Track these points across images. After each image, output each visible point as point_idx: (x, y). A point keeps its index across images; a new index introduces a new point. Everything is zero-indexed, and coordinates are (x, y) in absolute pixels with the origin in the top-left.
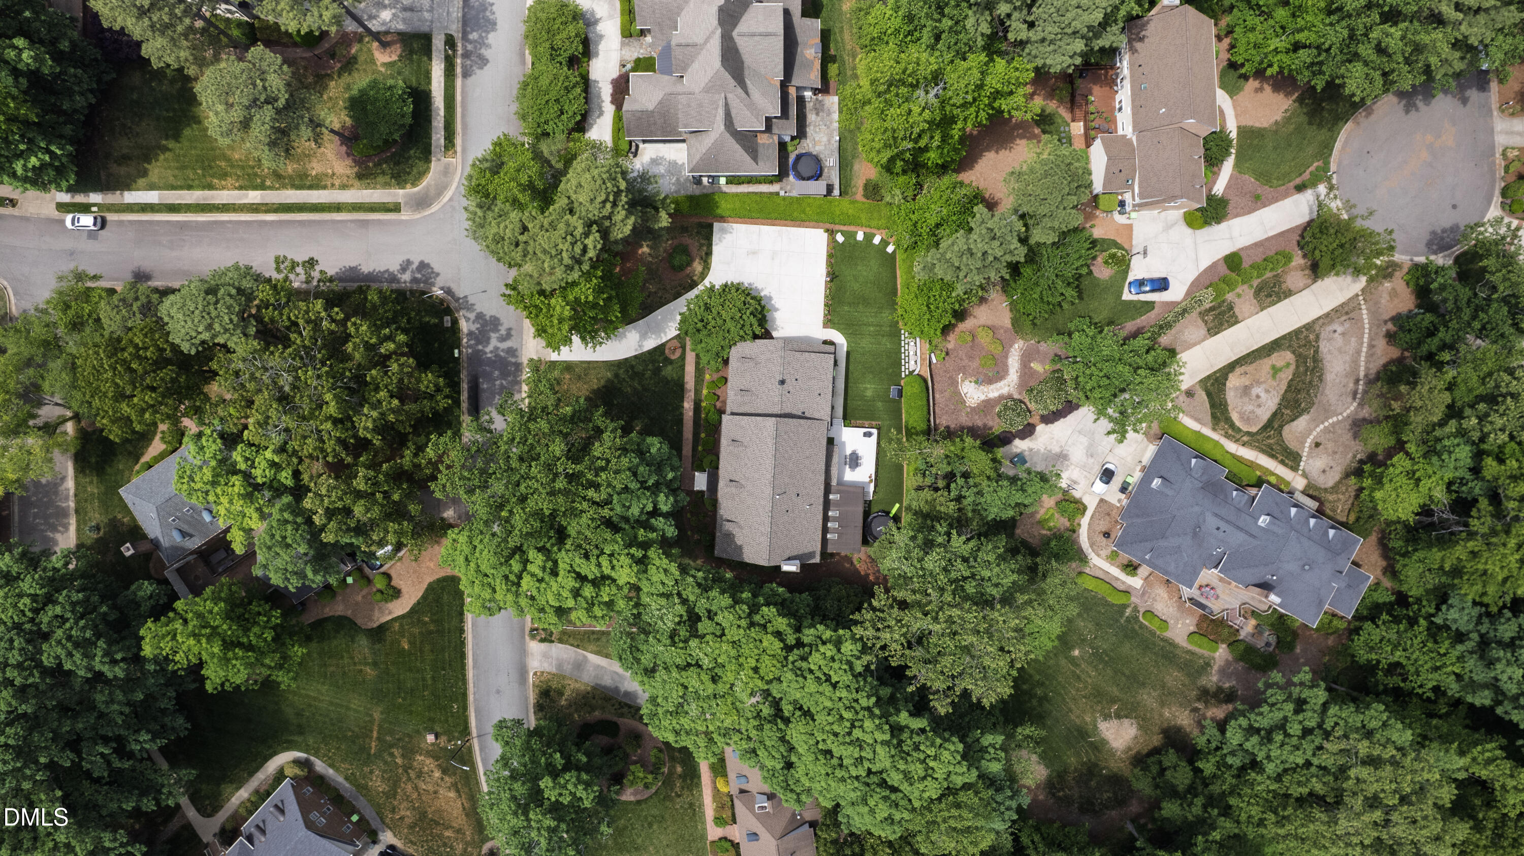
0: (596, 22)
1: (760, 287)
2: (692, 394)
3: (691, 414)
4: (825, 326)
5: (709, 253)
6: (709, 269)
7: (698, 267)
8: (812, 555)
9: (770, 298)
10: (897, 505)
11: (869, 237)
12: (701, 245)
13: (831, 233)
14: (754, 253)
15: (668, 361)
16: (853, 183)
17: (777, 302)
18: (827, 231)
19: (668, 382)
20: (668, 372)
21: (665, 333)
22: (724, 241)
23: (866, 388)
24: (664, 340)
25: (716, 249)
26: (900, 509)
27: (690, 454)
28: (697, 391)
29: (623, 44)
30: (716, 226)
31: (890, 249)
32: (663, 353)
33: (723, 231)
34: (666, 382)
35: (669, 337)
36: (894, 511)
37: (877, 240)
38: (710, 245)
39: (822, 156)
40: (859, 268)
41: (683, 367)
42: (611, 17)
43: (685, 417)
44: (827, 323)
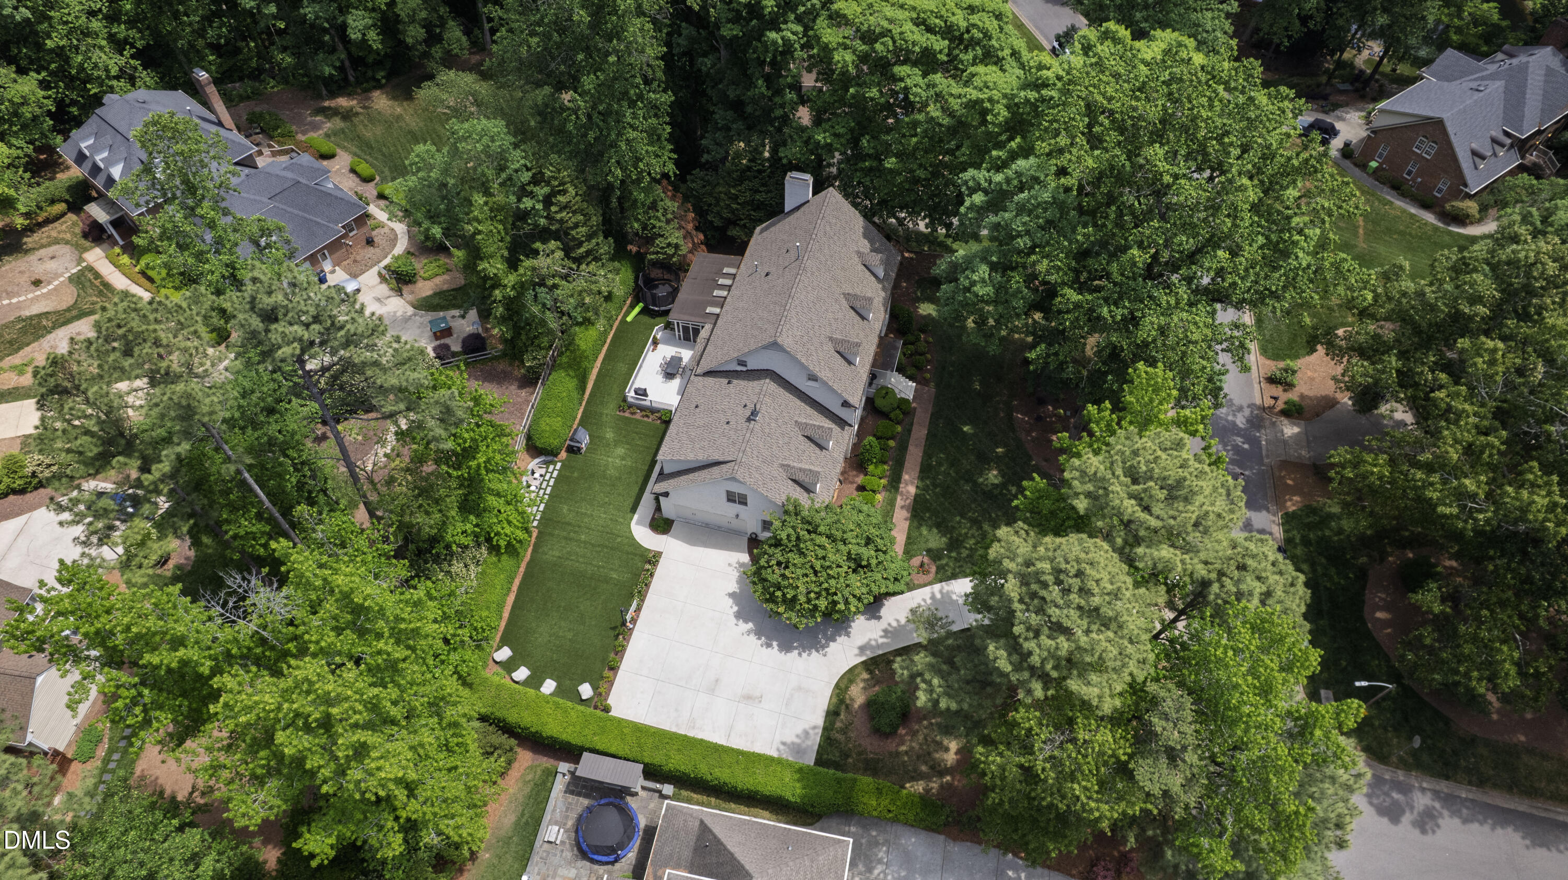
1: (753, 638)
2: (899, 502)
3: (906, 477)
4: (658, 555)
5: (832, 714)
6: (837, 686)
7: (858, 695)
9: (738, 616)
10: (629, 319)
11: (534, 682)
12: (844, 731)
13: (600, 704)
14: (748, 698)
15: (934, 555)
16: (527, 790)
17: (729, 608)
18: (607, 710)
19: (938, 526)
20: (936, 540)
21: (933, 597)
22: (799, 730)
23: (623, 459)
24: (937, 587)
25: (817, 719)
26: (627, 313)
27: (915, 428)
28: (892, 503)
30: (810, 760)
31: (504, 654)
32: (940, 569)
33: (796, 749)
34: (942, 526)
35: (927, 590)
36: (637, 309)
37: (522, 673)
38: (828, 728)
39: (568, 854)
40: (570, 635)
41: (910, 541)
43: (916, 473)
44: (653, 559)
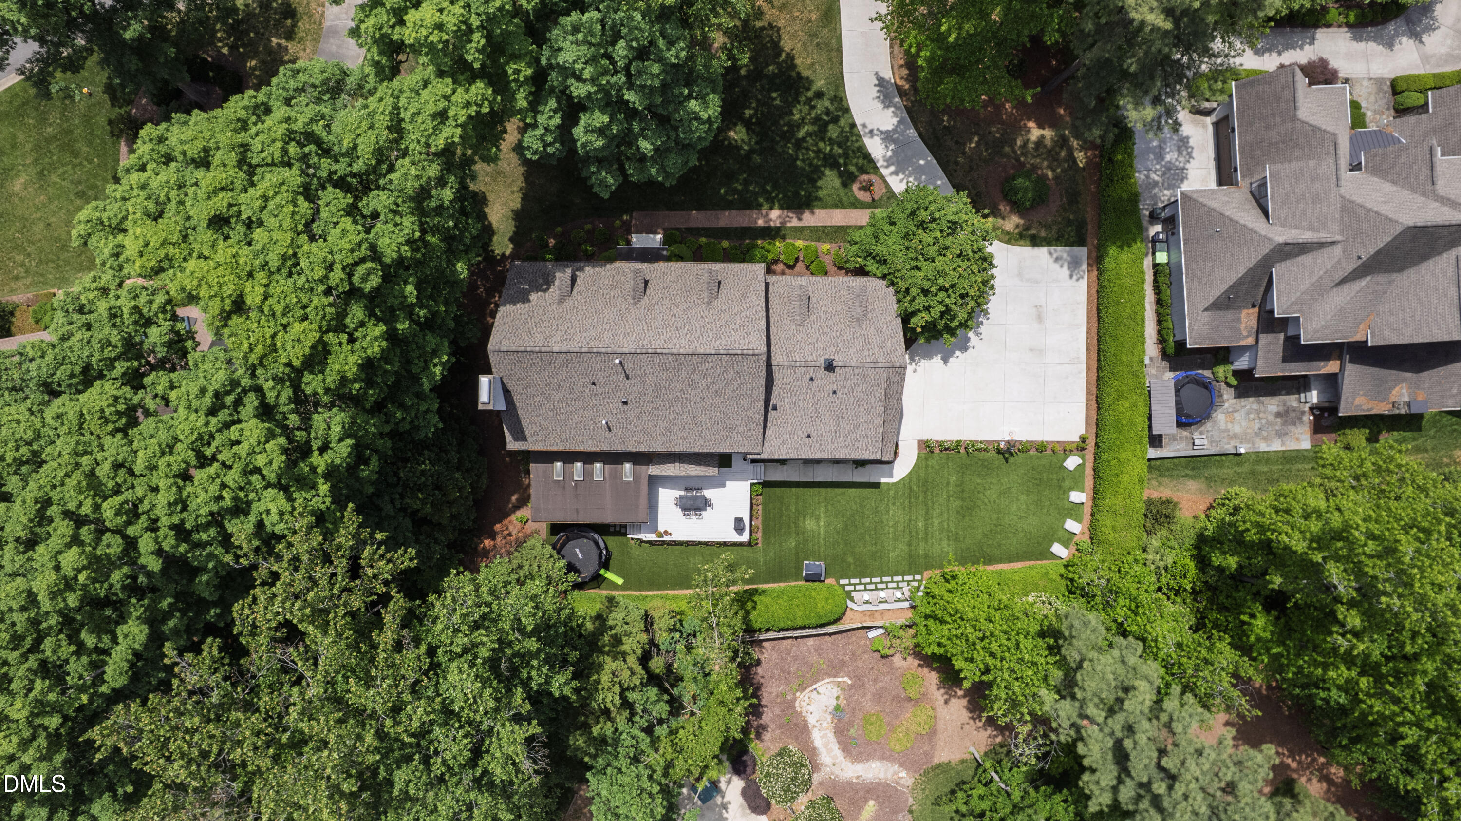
0: (1416, 36)
1: (982, 329)
2: (795, 223)
3: (760, 222)
4: (922, 444)
5: (1035, 241)
6: (1008, 242)
7: (1012, 222)
8: (520, 435)
9: (964, 348)
10: (620, 581)
11: (1074, 511)
12: (1048, 227)
13: (1080, 447)
14: (1040, 318)
15: (847, 179)
16: (1166, 480)
17: (959, 359)
18: (1083, 440)
19: (813, 182)
20: (830, 180)
21: (896, 173)
22: (1057, 266)
23: (818, 519)
24: (885, 172)
25: (1042, 252)
26: (615, 587)
27: (692, 224)
28: (799, 232)
29: (1379, 81)
30: (1083, 252)
31: (1058, 549)
32: (863, 170)
33: (1074, 265)
34: (814, 176)
35: (889, 179)
36: (609, 575)
37: (1072, 525)
38: (1047, 242)
39: (1209, 425)
40: (1023, 497)
41: (839, 204)
42: (1425, 59)
43: (754, 214)
44: (927, 448)
